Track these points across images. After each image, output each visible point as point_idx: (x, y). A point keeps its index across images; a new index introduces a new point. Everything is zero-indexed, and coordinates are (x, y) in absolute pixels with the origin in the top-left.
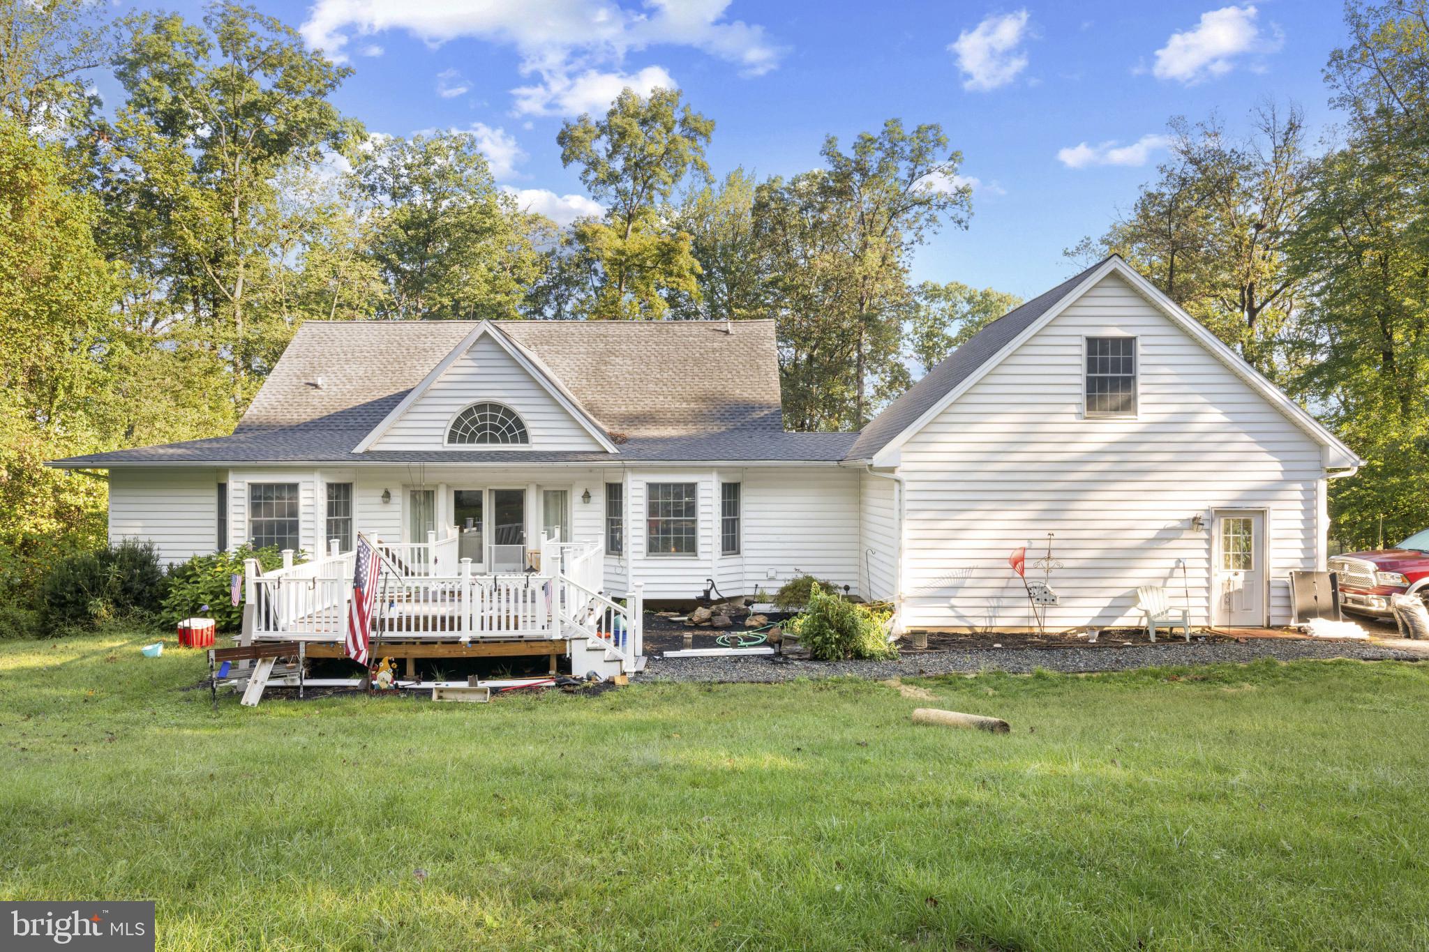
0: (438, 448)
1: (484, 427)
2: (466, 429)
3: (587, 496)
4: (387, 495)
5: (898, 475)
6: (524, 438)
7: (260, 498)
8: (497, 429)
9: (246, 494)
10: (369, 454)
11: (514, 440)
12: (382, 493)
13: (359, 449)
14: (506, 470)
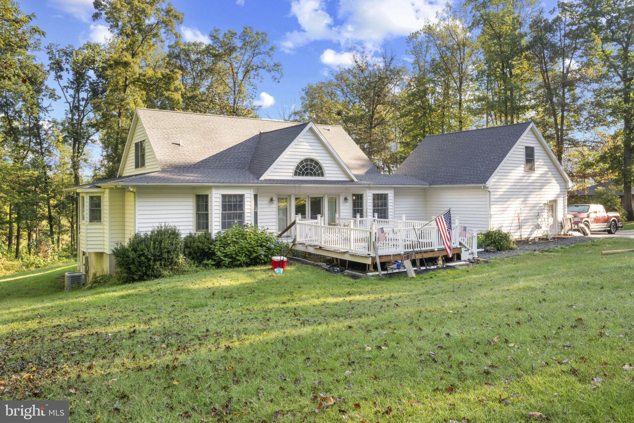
0: (291, 178)
1: (306, 170)
2: (301, 170)
3: (346, 199)
4: (272, 200)
5: (489, 190)
6: (322, 174)
7: (226, 202)
8: (311, 170)
9: (220, 200)
10: (266, 181)
11: (319, 175)
12: (269, 199)
13: (262, 178)
14: (316, 188)
